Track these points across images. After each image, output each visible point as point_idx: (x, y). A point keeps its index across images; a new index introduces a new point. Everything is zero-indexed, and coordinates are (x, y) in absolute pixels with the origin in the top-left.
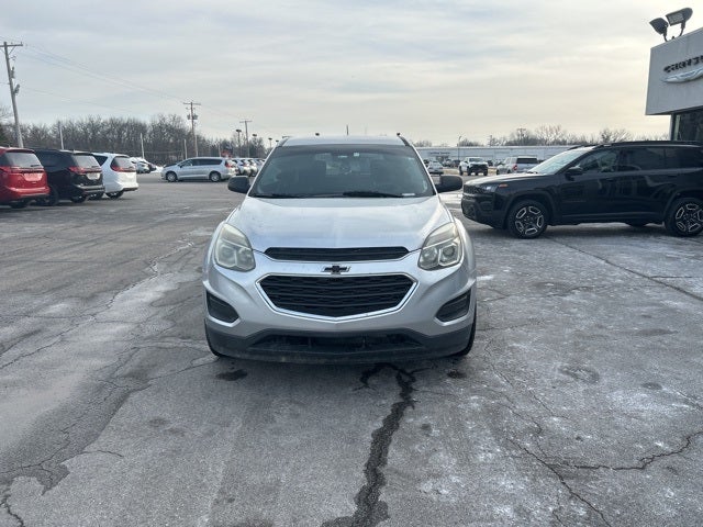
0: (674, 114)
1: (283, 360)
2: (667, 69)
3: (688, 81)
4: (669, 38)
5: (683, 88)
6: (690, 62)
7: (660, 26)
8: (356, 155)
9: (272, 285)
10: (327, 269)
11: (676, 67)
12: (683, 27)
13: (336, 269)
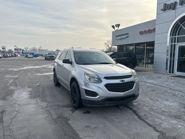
0: (118, 46)
1: (107, 105)
2: (116, 36)
3: (121, 39)
4: (115, 30)
5: (120, 40)
6: (121, 35)
7: (113, 27)
8: (95, 54)
9: (108, 86)
10: (121, 81)
11: (118, 36)
12: (118, 28)
13: (122, 81)
